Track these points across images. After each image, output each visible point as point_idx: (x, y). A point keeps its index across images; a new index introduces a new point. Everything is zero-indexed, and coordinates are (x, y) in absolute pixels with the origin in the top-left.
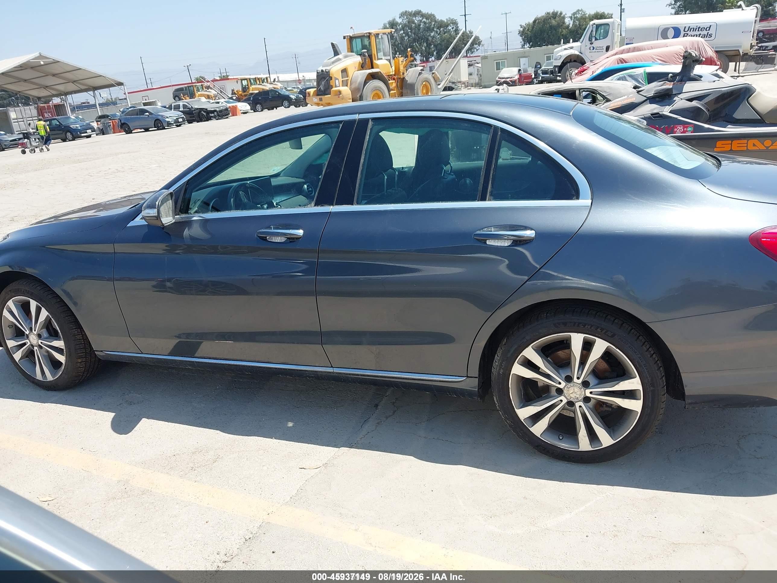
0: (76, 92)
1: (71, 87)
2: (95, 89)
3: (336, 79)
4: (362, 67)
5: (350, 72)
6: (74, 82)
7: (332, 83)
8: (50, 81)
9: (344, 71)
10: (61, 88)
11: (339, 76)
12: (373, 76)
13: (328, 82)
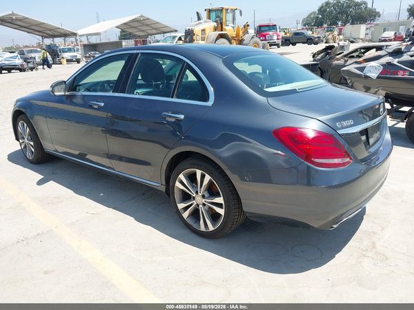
0: (156, 34)
1: (154, 31)
2: (164, 33)
3: (197, 35)
4: (215, 29)
5: (207, 32)
6: (156, 29)
7: (195, 37)
8: (145, 28)
9: (203, 30)
10: (150, 32)
11: (200, 34)
12: (221, 36)
13: (192, 37)
